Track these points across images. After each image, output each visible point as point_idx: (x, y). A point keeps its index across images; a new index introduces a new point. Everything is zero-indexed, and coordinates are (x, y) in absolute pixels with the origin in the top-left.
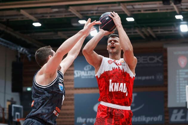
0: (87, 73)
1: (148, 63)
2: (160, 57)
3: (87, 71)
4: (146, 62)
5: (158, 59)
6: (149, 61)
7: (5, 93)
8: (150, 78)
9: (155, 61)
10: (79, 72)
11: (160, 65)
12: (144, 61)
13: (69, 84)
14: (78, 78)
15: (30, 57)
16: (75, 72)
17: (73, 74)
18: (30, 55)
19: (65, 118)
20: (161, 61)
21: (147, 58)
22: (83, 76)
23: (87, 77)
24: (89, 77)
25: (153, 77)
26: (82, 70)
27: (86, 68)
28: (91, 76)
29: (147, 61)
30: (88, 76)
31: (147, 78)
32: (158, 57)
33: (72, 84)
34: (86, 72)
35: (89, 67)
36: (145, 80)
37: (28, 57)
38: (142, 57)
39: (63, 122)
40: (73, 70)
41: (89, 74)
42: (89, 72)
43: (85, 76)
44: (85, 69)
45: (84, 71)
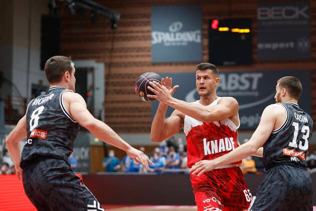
0: (175, 37)
1: (283, 20)
2: (306, 8)
3: (175, 33)
4: (279, 18)
5: (301, 12)
6: (284, 16)
7: (28, 72)
8: (287, 45)
9: (296, 16)
10: (159, 34)
11: (305, 22)
12: (275, 15)
13: (143, 56)
14: (157, 44)
15: (74, 6)
16: (154, 34)
17: (150, 38)
18: (73, 4)
19: (134, 116)
20: (306, 16)
21: (281, 11)
22: (167, 42)
23: (174, 44)
24: (179, 44)
25: (292, 45)
26: (166, 30)
27: (173, 28)
28: (182, 41)
29: (281, 15)
30: (176, 42)
31: (282, 45)
32: (300, 9)
33: (148, 56)
34: (172, 35)
35: (178, 26)
36: (278, 49)
37: (70, 6)
38: (273, 9)
39: (132, 123)
40: (149, 32)
41: (177, 39)
42: (178, 35)
43: (171, 42)
44: (171, 29)
45: (170, 32)
